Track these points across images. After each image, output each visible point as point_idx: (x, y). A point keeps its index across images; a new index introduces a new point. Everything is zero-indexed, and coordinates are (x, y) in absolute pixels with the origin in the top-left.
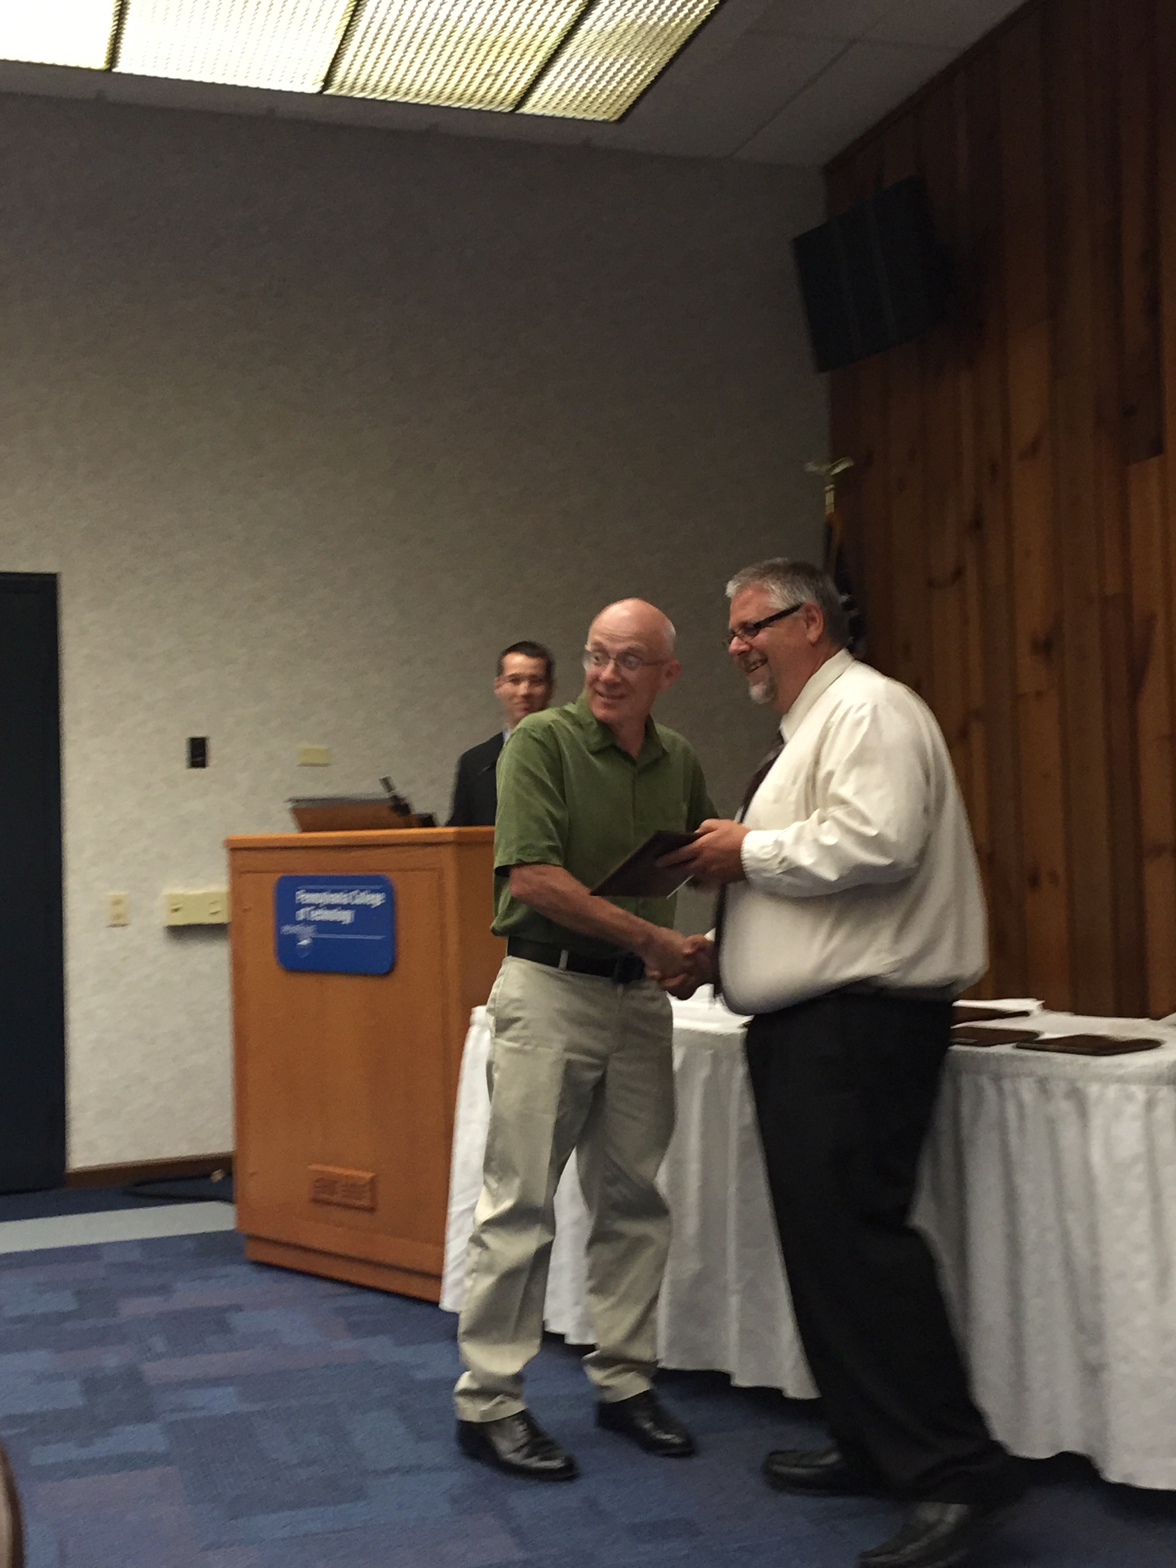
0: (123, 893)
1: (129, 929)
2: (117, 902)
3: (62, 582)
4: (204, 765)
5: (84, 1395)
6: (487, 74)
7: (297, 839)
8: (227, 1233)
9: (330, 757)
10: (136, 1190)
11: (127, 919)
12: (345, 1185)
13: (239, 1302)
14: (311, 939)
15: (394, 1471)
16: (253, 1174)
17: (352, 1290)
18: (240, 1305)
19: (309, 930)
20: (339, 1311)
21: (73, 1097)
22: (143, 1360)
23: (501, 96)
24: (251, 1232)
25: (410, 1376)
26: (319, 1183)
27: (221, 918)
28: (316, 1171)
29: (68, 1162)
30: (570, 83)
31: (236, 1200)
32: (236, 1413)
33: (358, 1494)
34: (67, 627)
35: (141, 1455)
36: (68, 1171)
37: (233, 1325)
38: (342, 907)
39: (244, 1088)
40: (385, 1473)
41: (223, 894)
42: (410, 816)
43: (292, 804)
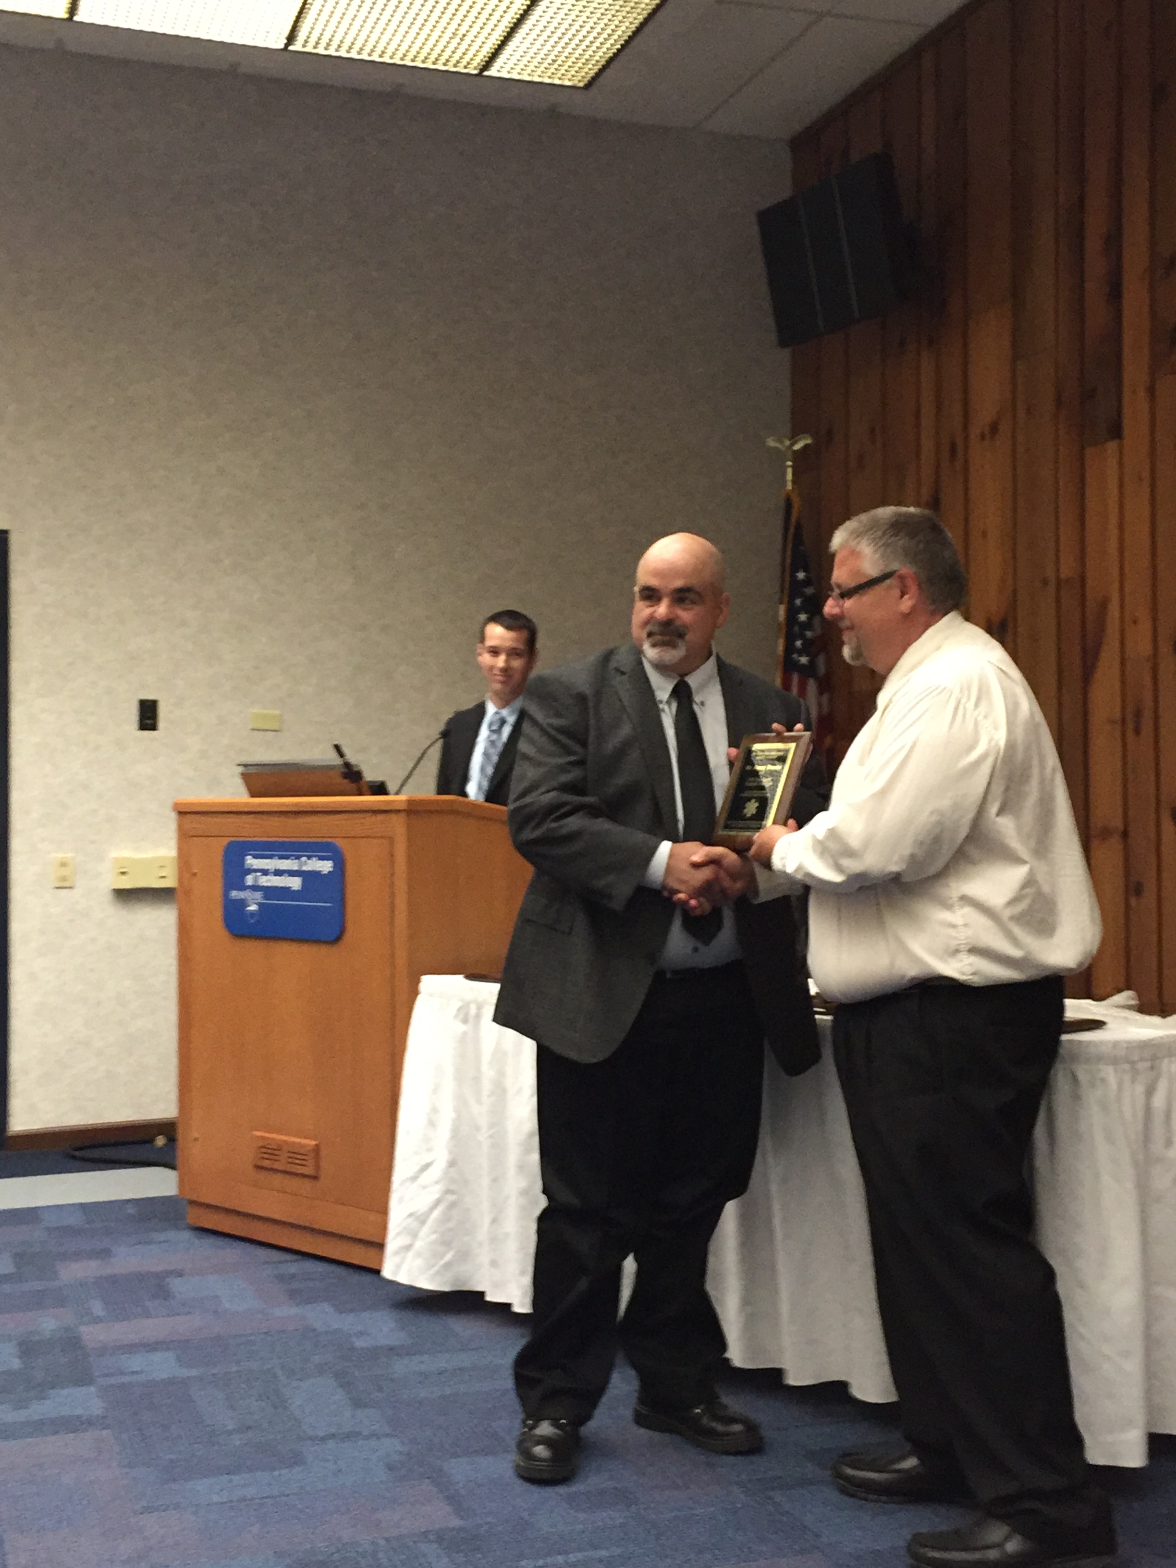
0: (70, 855)
1: (75, 891)
2: (63, 865)
3: (13, 539)
4: (154, 728)
5: (21, 1358)
6: (455, 33)
7: (247, 804)
8: (169, 1199)
9: (282, 722)
10: (77, 1154)
11: (73, 881)
12: (288, 1151)
13: (179, 1267)
14: (260, 905)
15: (333, 1436)
16: (195, 1139)
17: (293, 1257)
18: (181, 1270)
19: (259, 896)
20: (280, 1278)
21: (17, 1058)
22: (83, 1323)
23: (468, 57)
24: (194, 1198)
25: (351, 1343)
26: (264, 1150)
27: (170, 883)
28: (260, 1138)
29: (10, 1125)
30: (538, 45)
31: (179, 1166)
32: (176, 1377)
33: (296, 1459)
34: (18, 584)
35: (78, 1417)
36: (9, 1133)
37: (174, 1289)
38: (292, 873)
39: (188, 1054)
40: (324, 1439)
41: (172, 859)
42: (362, 782)
43: (241, 769)
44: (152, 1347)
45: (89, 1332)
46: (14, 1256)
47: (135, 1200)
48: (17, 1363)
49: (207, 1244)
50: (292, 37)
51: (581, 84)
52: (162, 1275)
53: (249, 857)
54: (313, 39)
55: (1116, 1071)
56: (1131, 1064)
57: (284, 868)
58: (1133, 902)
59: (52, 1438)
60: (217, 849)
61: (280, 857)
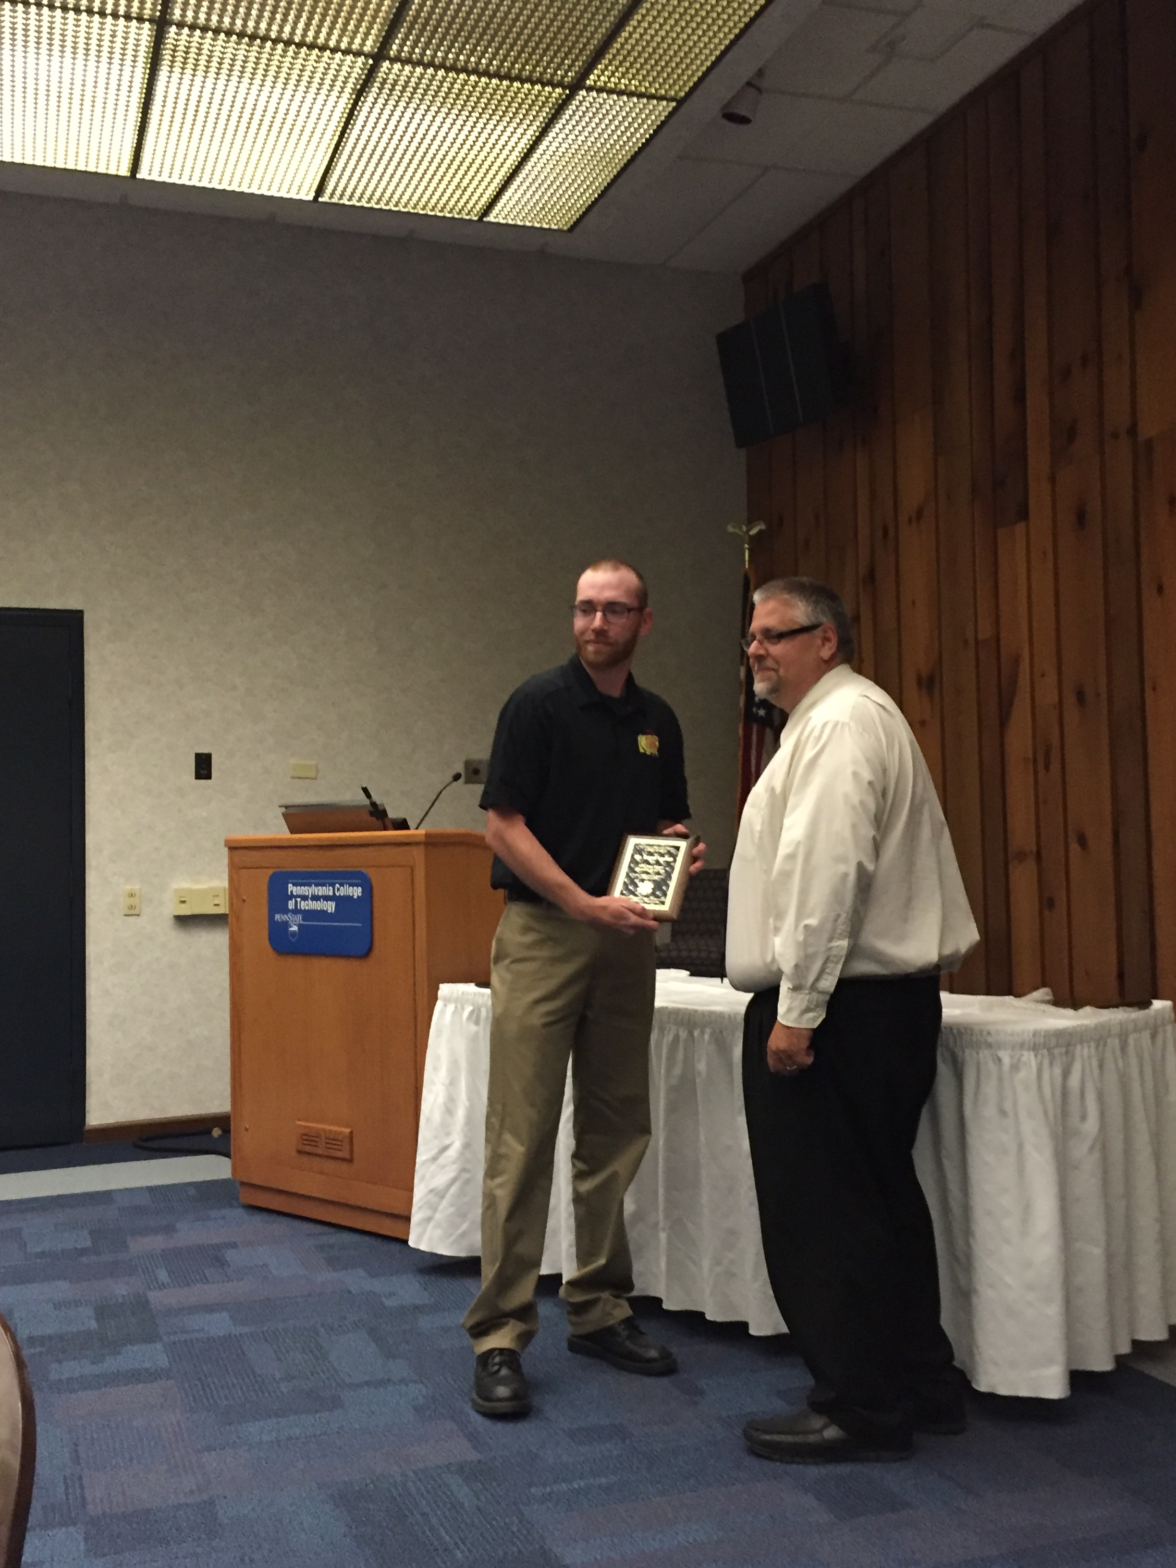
0: (137, 887)
1: (144, 918)
2: (131, 895)
3: (87, 617)
4: (209, 777)
5: (97, 1320)
6: (458, 186)
7: (288, 840)
8: (224, 1181)
9: (317, 771)
10: (145, 1144)
11: (141, 909)
12: (326, 1138)
13: (234, 1240)
14: (300, 926)
15: (367, 1383)
16: (246, 1130)
17: (332, 1230)
18: (235, 1243)
19: (299, 918)
20: (321, 1248)
21: (92, 1062)
22: (150, 1289)
23: (469, 206)
24: (245, 1180)
25: (382, 1303)
26: (305, 1137)
27: (223, 909)
28: (300, 1126)
29: (87, 1119)
30: (528, 196)
31: (232, 1153)
32: (230, 1335)
33: (335, 1403)
34: (91, 656)
35: (147, 1370)
36: (87, 1128)
37: (228, 1259)
38: (327, 898)
39: (240, 1056)
40: (359, 1386)
41: (225, 889)
42: (386, 820)
43: (284, 809)
44: (209, 1308)
45: (155, 1297)
46: (91, 1232)
47: (195, 1183)
48: (93, 1325)
49: (258, 1220)
50: (320, 191)
51: (565, 228)
52: (218, 1247)
53: (290, 885)
54: (338, 192)
55: (1036, 1056)
56: (1049, 1050)
57: (320, 894)
58: (1046, 913)
59: (124, 1388)
60: (263, 879)
61: (317, 885)
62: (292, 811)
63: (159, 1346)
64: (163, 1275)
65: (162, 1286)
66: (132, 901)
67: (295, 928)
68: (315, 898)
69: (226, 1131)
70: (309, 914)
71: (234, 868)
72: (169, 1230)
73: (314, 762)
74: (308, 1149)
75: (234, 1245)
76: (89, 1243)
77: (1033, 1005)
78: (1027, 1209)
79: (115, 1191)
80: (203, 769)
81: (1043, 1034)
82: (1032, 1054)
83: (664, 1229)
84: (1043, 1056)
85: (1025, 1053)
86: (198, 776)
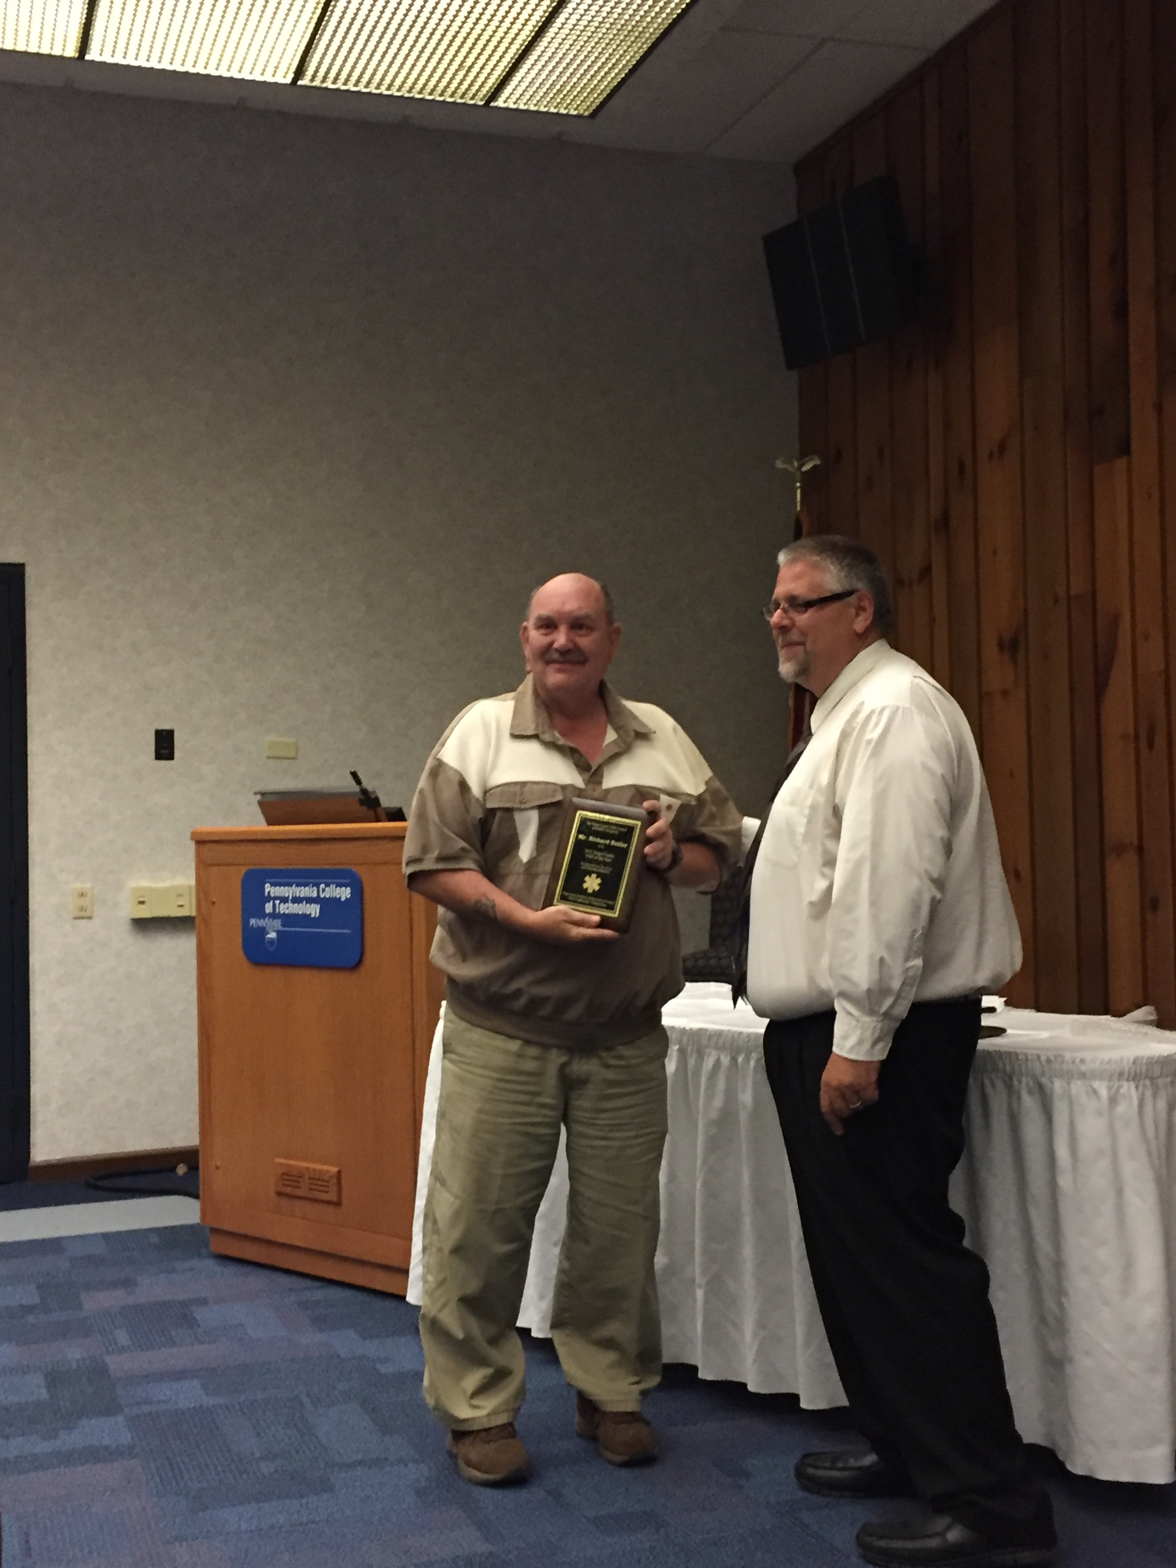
0: (88, 885)
1: (94, 921)
2: (82, 895)
3: (29, 571)
4: (171, 757)
5: (48, 1388)
6: (461, 65)
7: (265, 832)
8: (191, 1227)
9: (297, 750)
10: (99, 1183)
11: (92, 912)
12: (310, 1179)
13: (203, 1295)
14: (279, 932)
15: (361, 1463)
16: (217, 1168)
17: (317, 1284)
18: (205, 1299)
19: (277, 923)
20: (304, 1305)
21: (37, 1090)
22: (108, 1353)
23: (474, 89)
24: (215, 1226)
25: (375, 1369)
26: (284, 1177)
27: (189, 910)
28: (281, 1164)
29: (32, 1155)
30: (543, 76)
31: (201, 1193)
32: (201, 1407)
33: (324, 1487)
34: (32, 618)
35: (107, 1448)
36: (31, 1164)
37: (198, 1318)
38: (310, 900)
39: (209, 1082)
40: (352, 1465)
41: (190, 887)
42: (379, 810)
43: (259, 797)
44: (179, 1375)
45: (117, 1364)
46: (39, 1287)
47: (158, 1229)
48: (44, 1394)
49: (231, 1270)
50: (300, 72)
51: (586, 113)
52: (184, 1304)
53: (267, 885)
54: (321, 73)
55: (1137, 1087)
56: (1152, 1079)
57: (302, 896)
58: (1149, 917)
59: (80, 1469)
60: (237, 875)
61: (298, 885)
62: (270, 798)
63: (120, 1419)
64: (122, 1337)
65: (122, 1350)
66: (83, 902)
67: (272, 935)
68: (297, 900)
69: (194, 1168)
70: (289, 919)
71: (203, 866)
72: (127, 1283)
73: (292, 740)
74: (289, 1190)
75: (204, 1302)
76: (37, 1300)
77: (1134, 1027)
78: (1128, 1265)
79: (66, 1238)
80: (165, 748)
81: (1145, 1061)
82: (1132, 1085)
83: (700, 1286)
84: (1144, 1086)
85: (1125, 1083)
86: (159, 756)
